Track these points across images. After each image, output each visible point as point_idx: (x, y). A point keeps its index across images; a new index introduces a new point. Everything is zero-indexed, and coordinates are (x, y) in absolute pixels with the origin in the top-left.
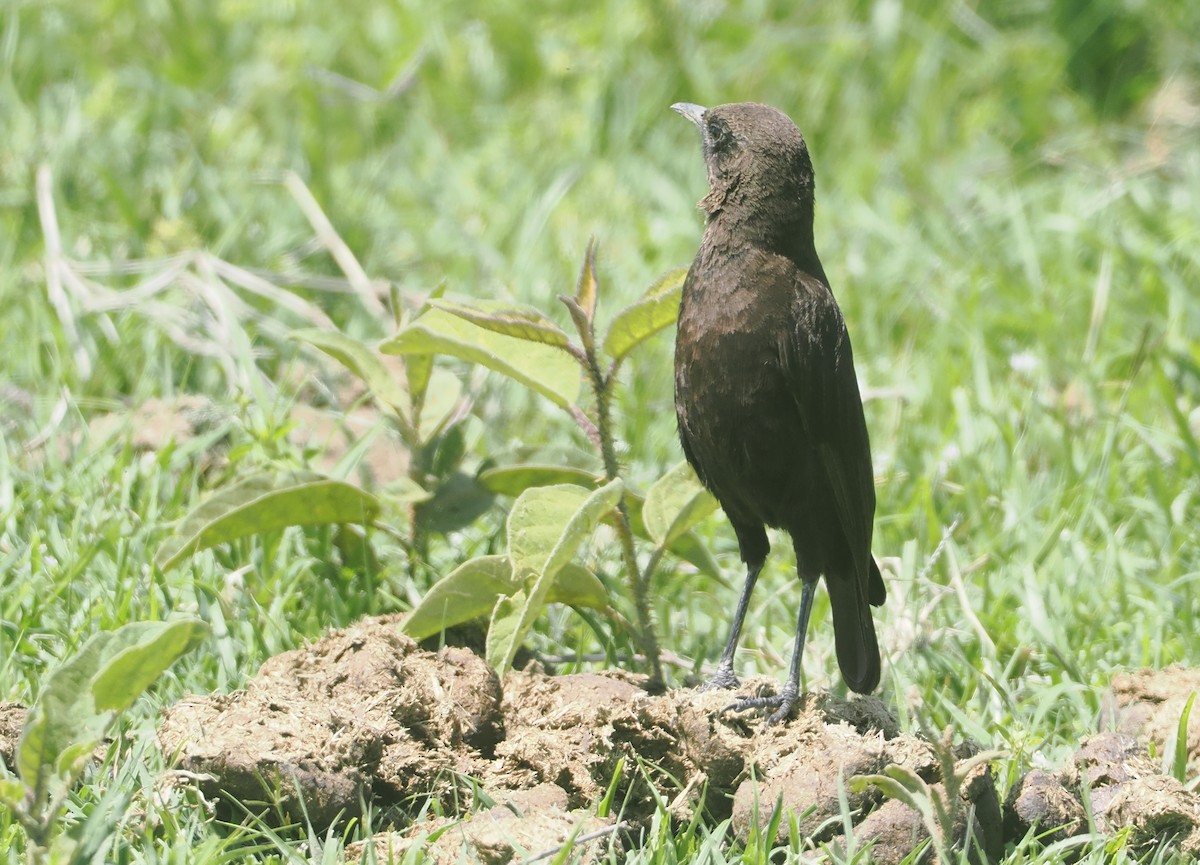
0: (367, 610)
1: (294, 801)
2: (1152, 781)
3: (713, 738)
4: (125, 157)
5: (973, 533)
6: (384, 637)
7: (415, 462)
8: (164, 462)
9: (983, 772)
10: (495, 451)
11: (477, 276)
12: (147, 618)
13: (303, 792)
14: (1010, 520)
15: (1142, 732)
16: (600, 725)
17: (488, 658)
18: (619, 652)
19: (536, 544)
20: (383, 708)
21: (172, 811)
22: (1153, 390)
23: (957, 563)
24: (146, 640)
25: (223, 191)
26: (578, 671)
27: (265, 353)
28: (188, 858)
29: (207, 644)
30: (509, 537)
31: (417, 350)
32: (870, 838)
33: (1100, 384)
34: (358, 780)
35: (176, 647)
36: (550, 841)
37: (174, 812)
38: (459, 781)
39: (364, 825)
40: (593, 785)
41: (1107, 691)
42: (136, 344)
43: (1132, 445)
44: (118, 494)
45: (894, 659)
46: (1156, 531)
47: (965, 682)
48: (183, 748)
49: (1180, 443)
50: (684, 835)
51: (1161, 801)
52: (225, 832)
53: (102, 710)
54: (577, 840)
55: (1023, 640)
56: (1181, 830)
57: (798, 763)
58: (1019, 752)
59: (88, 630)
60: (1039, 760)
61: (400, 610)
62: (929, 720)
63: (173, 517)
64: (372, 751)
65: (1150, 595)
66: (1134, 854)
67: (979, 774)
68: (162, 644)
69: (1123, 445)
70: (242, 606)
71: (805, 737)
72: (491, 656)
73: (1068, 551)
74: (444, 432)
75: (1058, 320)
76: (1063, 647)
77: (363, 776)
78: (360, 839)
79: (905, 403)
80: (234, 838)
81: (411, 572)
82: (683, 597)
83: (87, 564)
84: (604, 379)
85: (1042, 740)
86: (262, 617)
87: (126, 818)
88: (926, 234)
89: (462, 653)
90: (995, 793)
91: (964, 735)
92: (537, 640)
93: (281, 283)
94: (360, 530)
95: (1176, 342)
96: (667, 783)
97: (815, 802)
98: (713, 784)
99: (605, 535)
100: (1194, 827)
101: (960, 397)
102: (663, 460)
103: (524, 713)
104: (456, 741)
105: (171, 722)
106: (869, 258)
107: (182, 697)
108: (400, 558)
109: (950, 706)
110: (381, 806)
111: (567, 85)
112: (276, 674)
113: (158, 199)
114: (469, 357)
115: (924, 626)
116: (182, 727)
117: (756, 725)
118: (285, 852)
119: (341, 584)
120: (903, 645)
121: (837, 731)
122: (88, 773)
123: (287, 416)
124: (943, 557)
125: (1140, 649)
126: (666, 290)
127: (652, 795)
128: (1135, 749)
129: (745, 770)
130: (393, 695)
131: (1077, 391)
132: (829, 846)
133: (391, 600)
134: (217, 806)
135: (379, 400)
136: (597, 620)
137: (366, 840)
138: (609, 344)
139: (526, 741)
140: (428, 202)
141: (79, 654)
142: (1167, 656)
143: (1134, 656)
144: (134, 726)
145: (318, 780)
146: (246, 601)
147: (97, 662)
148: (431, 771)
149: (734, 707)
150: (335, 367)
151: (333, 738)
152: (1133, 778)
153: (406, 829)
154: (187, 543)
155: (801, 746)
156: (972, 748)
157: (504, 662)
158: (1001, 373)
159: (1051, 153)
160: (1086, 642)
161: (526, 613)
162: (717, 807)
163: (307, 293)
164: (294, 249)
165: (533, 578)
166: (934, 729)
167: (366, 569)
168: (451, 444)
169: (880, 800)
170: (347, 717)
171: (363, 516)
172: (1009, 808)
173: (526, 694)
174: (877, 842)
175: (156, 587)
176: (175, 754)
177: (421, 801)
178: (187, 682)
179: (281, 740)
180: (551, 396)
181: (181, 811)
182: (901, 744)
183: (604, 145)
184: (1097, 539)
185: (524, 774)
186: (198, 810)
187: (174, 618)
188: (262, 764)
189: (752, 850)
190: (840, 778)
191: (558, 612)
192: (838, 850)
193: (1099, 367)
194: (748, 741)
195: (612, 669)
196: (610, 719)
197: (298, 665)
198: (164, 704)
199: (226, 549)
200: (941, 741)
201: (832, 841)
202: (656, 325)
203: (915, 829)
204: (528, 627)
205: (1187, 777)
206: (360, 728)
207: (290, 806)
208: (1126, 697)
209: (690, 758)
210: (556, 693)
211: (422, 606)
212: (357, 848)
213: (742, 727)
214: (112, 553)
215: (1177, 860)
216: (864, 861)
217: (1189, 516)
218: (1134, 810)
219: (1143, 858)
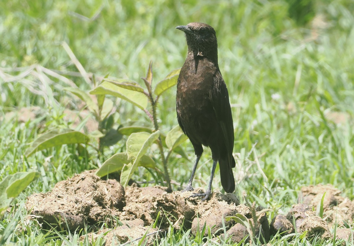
0: (86, 168)
1: (65, 224)
2: (313, 218)
3: (186, 205)
4: (16, 38)
5: (261, 146)
6: (91, 176)
7: (99, 126)
8: (27, 126)
10: (123, 123)
11: (117, 72)
12: (22, 171)
13: (67, 221)
14: (272, 142)
15: (310, 204)
16: (153, 202)
17: (121, 182)
18: (159, 181)
19: (135, 149)
20: (90, 197)
21: (29, 227)
22: (313, 105)
23: (257, 155)
24: (22, 177)
25: (44, 47)
26: (147, 186)
27: (56, 94)
28: (34, 240)
29: (40, 179)
30: (127, 147)
31: (100, 93)
32: (231, 235)
33: (298, 103)
34: (83, 217)
35: (31, 179)
36: (139, 235)
37: (30, 227)
38: (112, 218)
39: (85, 231)
40: (151, 219)
41: (300, 192)
42: (19, 92)
43: (307, 120)
44: (14, 135)
45: (238, 182)
46: (314, 145)
47: (259, 189)
48: (33, 209)
49: (321, 120)
50: (178, 233)
51: (316, 224)
52: (45, 233)
53: (9, 198)
54: (147, 235)
55: (276, 177)
56: (321, 232)
57: (210, 213)
58: (275, 209)
59: (5, 175)
60: (280, 212)
61: (95, 169)
62: (248, 200)
63: (30, 142)
64: (87, 209)
65: (312, 164)
66: (308, 239)
67: (263, 216)
68: (27, 178)
69: (305, 120)
70: (50, 168)
71: (213, 205)
72: (122, 182)
73: (289, 151)
74: (108, 117)
76: (287, 179)
77: (85, 216)
78: (84, 235)
79: (241, 109)
80: (48, 234)
81: (99, 157)
82: (177, 165)
83: (5, 155)
84: (154, 101)
85: (281, 206)
86: (55, 171)
87: (16, 228)
88: (247, 59)
89: (113, 181)
90: (268, 221)
91: (259, 204)
92: (135, 177)
93: (61, 74)
94: (84, 145)
95: (320, 90)
96: (173, 218)
97: (215, 224)
98: (186, 219)
99: (155, 147)
100: (325, 231)
101: (257, 106)
102: (172, 125)
103: (131, 198)
104: (112, 206)
105: (29, 201)
106: (231, 66)
107: (32, 194)
108: (95, 154)
109: (254, 196)
110: (90, 225)
111: (144, 16)
112: (60, 187)
113: (25, 50)
114: (115, 95)
115: (247, 173)
116: (32, 203)
117: (199, 202)
118: (62, 238)
119: (78, 161)
120: (241, 178)
121: (222, 203)
122: (5, 216)
123: (63, 113)
124: (253, 152)
125: (310, 180)
126: (172, 76)
127: (168, 222)
128: (308, 208)
129: (195, 215)
130: (93, 193)
131: (291, 105)
132: (219, 236)
133: (93, 166)
134: (43, 225)
135: (90, 108)
136: (152, 171)
137: (86, 235)
138: (156, 91)
139: (132, 206)
140: (103, 50)
141: (3, 181)
142: (318, 182)
143: (308, 181)
144: (18, 202)
145: (72, 218)
146: (51, 166)
147: (8, 184)
148: (104, 215)
149: (192, 196)
150: (76, 98)
151: (76, 206)
152: (308, 217)
153: (97, 232)
154: (34, 149)
155: (211, 208)
156: (261, 208)
157: (125, 183)
158: (269, 100)
159: (284, 36)
160: (294, 177)
161: (132, 169)
162: (187, 225)
163: (68, 77)
164: (64, 64)
165: (134, 159)
166: (250, 203)
167: (85, 157)
168: (110, 120)
169: (234, 223)
170: (80, 199)
171: (85, 141)
172: (272, 225)
173: (132, 193)
174: (233, 235)
175: (25, 162)
176: (30, 210)
177: (102, 224)
178: (34, 189)
179: (61, 206)
180: (139, 107)
181: (32, 226)
182: (240, 207)
183: (154, 34)
184: (297, 148)
185: (131, 216)
186: (37, 226)
187: (30, 171)
188: (56, 213)
189: (197, 238)
190: (223, 217)
191: (141, 169)
192: (222, 238)
193: (298, 98)
194: (196, 206)
195: (157, 185)
196: (156, 200)
197: (66, 184)
198: (27, 196)
199: (45, 151)
200: (252, 206)
201: (220, 235)
202: (169, 86)
203: (244, 232)
204: (132, 173)
205: (323, 217)
206: (84, 203)
207: (64, 225)
208: (306, 193)
209: (179, 211)
210: (141, 192)
211: (102, 167)
212: (83, 237)
213: (194, 202)
214: (12, 152)
215: (320, 240)
216: (230, 241)
217: (324, 141)
218: (308, 226)
219: (311, 240)
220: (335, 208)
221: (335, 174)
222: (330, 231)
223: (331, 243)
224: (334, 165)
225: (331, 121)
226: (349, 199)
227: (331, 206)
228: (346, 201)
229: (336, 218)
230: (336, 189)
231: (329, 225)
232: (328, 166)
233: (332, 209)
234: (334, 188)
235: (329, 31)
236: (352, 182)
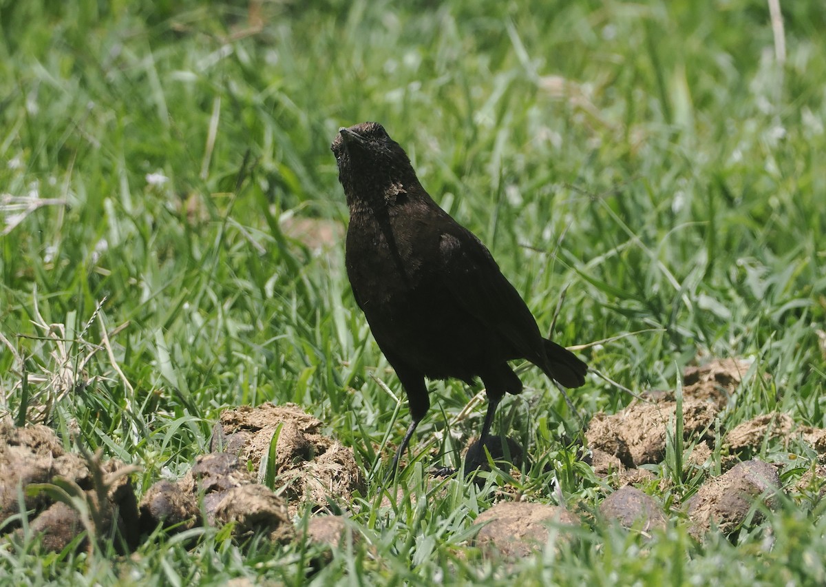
2: (249, 489)
5: (118, 306)
9: (125, 482)
14: (146, 295)
15: (242, 453)
22: (252, 199)
23: (106, 328)
32: (42, 530)
33: (213, 195)
41: (217, 422)
43: (236, 240)
46: (254, 304)
47: (112, 416)
49: (271, 239)
51: (257, 504)
55: (155, 382)
56: (271, 524)
58: (152, 467)
60: (166, 473)
62: (85, 444)
65: (249, 352)
66: (236, 542)
67: (123, 483)
69: (229, 241)
73: (189, 317)
75: (182, 147)
76: (184, 389)
79: (68, 209)
85: (169, 458)
88: (84, 82)
90: (135, 499)
95: (269, 164)
100: (281, 523)
101: (109, 204)
106: (40, 100)
109: (100, 433)
115: (81, 373)
120: (65, 388)
121: (18, 451)
124: (96, 321)
128: (237, 465)
131: (195, 201)
132: (11, 536)
142: (261, 397)
143: (237, 397)
152: (236, 486)
158: (139, 186)
159: (176, 24)
160: (202, 386)
166: (89, 451)
169: (49, 503)
172: (145, 510)
174: (47, 533)
182: (65, 461)
184: (211, 309)
190: (19, 486)
192: (18, 539)
193: (212, 183)
200: (93, 458)
201: (14, 533)
203: (74, 524)
205: (276, 486)
208: (231, 426)
215: (268, 547)
216: (36, 547)
217: (278, 292)
218: (236, 510)
219: (243, 545)
220: (307, 464)
221: (306, 377)
222: (292, 523)
223: (297, 551)
224: (303, 355)
225: (296, 243)
226: (342, 444)
227: (295, 458)
229: (310, 489)
230: (309, 415)
231: (289, 507)
232: (289, 358)
233: (301, 467)
234: (302, 413)
235: (292, 11)
236: (351, 398)
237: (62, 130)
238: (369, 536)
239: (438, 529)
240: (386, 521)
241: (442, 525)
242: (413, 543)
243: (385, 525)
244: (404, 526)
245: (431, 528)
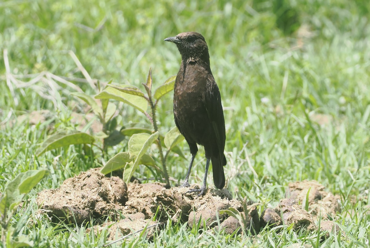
1: (72, 217)
2: (299, 211)
3: (183, 200)
4: (27, 47)
5: (252, 145)
6: (96, 174)
7: (104, 127)
12: (33, 169)
13: (75, 215)
14: (262, 142)
15: (297, 198)
16: (153, 197)
18: (158, 178)
19: (136, 149)
20: (96, 192)
22: (299, 107)
23: (247, 153)
24: (33, 175)
25: (53, 56)
26: (147, 182)
29: (49, 176)
30: (129, 147)
32: (225, 226)
33: (285, 106)
34: (89, 212)
36: (140, 227)
38: (116, 212)
40: (152, 213)
41: (287, 187)
42: (30, 96)
43: (294, 122)
44: (25, 136)
45: (231, 179)
46: (300, 145)
47: (250, 185)
50: (176, 226)
51: (302, 216)
53: (21, 193)
54: (147, 227)
55: (265, 174)
56: (307, 224)
57: (206, 207)
58: (264, 203)
59: (18, 173)
60: (269, 206)
62: (240, 195)
65: (299, 162)
66: (295, 230)
67: (254, 209)
69: (292, 122)
71: (207, 200)
72: (124, 178)
73: (277, 150)
74: (111, 119)
76: (276, 175)
79: (233, 111)
81: (103, 156)
82: (175, 163)
83: (17, 155)
84: (154, 105)
85: (270, 200)
86: (64, 169)
88: (239, 66)
89: (117, 178)
90: (258, 214)
91: (249, 199)
92: (136, 175)
94: (90, 145)
95: (305, 95)
96: (171, 212)
97: (210, 217)
98: (183, 212)
99: (154, 146)
100: (311, 223)
101: (248, 109)
103: (133, 193)
104: (115, 201)
105: (40, 196)
106: (224, 73)
108: (100, 153)
109: (246, 191)
111: (144, 27)
113: (36, 58)
115: (239, 170)
116: (43, 198)
117: (194, 197)
118: (70, 231)
120: (233, 175)
121: (216, 198)
122: (18, 210)
123: (70, 115)
124: (244, 151)
125: (296, 176)
126: (170, 81)
127: (167, 215)
128: (295, 202)
129: (192, 209)
130: (98, 189)
131: (279, 108)
133: (98, 164)
134: (52, 219)
135: (94, 111)
136: (152, 169)
138: (155, 96)
139: (134, 201)
140: (107, 58)
141: (15, 179)
142: (303, 178)
143: (294, 178)
145: (79, 212)
146: (59, 165)
148: (109, 209)
149: (189, 192)
151: (83, 200)
152: (294, 210)
154: (44, 149)
155: (206, 202)
156: (251, 202)
157: (128, 180)
158: (259, 103)
159: (272, 45)
160: (282, 174)
161: (134, 167)
162: (184, 218)
165: (135, 158)
166: (241, 198)
167: (91, 156)
169: (227, 216)
170: (86, 195)
171: (90, 142)
172: (262, 218)
173: (134, 188)
174: (227, 227)
176: (41, 205)
179: (69, 201)
180: (140, 109)
181: (42, 220)
182: (233, 201)
183: (153, 44)
184: (284, 147)
185: (133, 210)
189: (194, 230)
190: (217, 211)
191: (142, 167)
192: (216, 230)
193: (285, 101)
194: (192, 201)
195: (156, 182)
196: (156, 195)
197: (73, 181)
199: (54, 151)
200: (243, 201)
201: (215, 227)
203: (236, 224)
204: (134, 171)
205: (309, 210)
206: (90, 198)
208: (292, 189)
209: (177, 205)
210: (141, 188)
212: (89, 230)
213: (191, 197)
215: (306, 232)
216: (223, 232)
217: (309, 141)
218: (295, 219)
219: (297, 231)
220: (319, 202)
221: (319, 171)
222: (314, 223)
223: (316, 234)
224: (318, 163)
225: (316, 123)
226: (332, 194)
227: (315, 200)
228: (329, 195)
229: (321, 211)
230: (320, 184)
231: (314, 218)
232: (313, 164)
233: (317, 203)
234: (318, 184)
235: (314, 40)
236: (335, 179)
237: (231, 83)
238: (342, 228)
239: (367, 226)
240: (348, 222)
241: (368, 224)
242: (358, 231)
243: (348, 224)
244: (355, 224)
245: (364, 225)
